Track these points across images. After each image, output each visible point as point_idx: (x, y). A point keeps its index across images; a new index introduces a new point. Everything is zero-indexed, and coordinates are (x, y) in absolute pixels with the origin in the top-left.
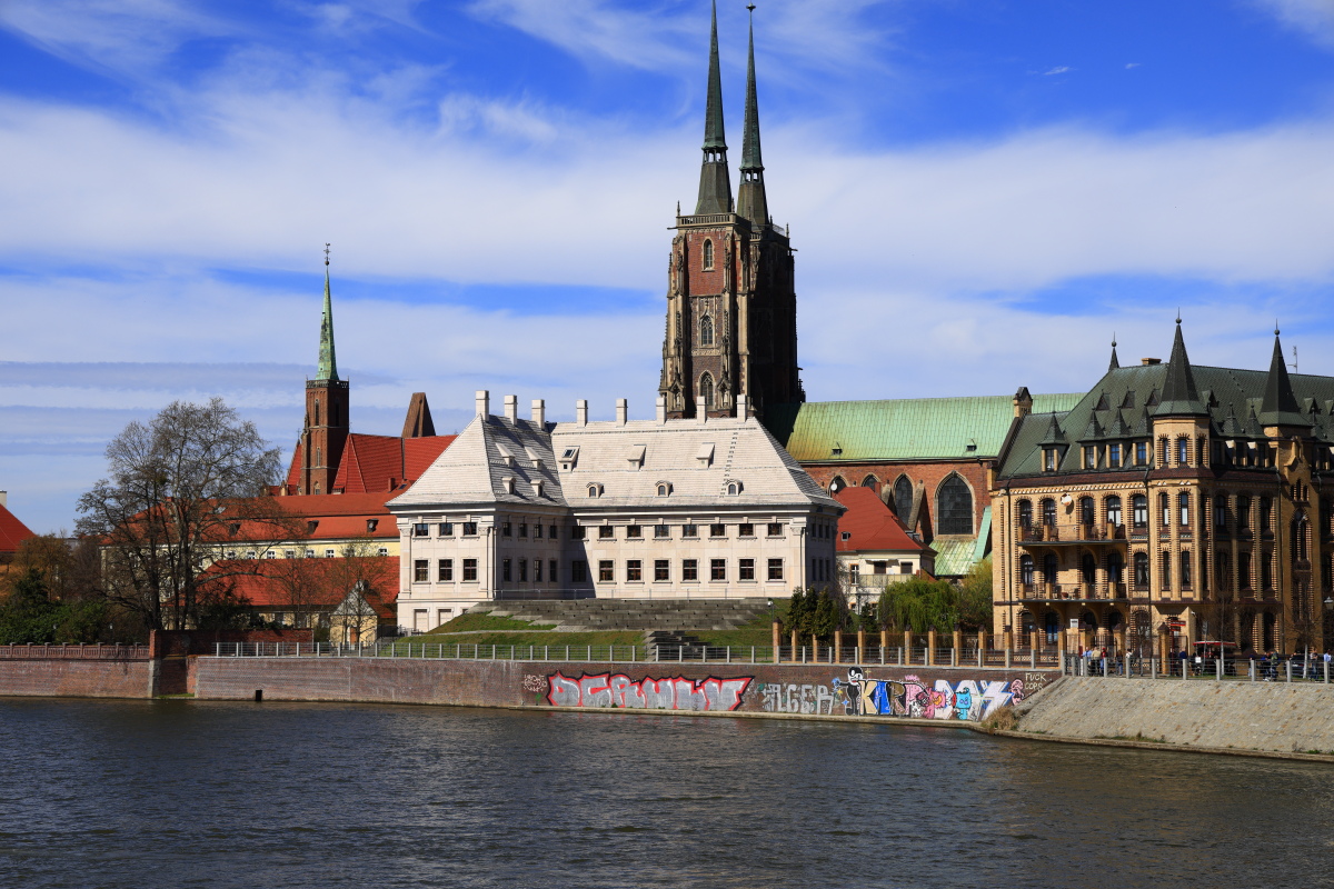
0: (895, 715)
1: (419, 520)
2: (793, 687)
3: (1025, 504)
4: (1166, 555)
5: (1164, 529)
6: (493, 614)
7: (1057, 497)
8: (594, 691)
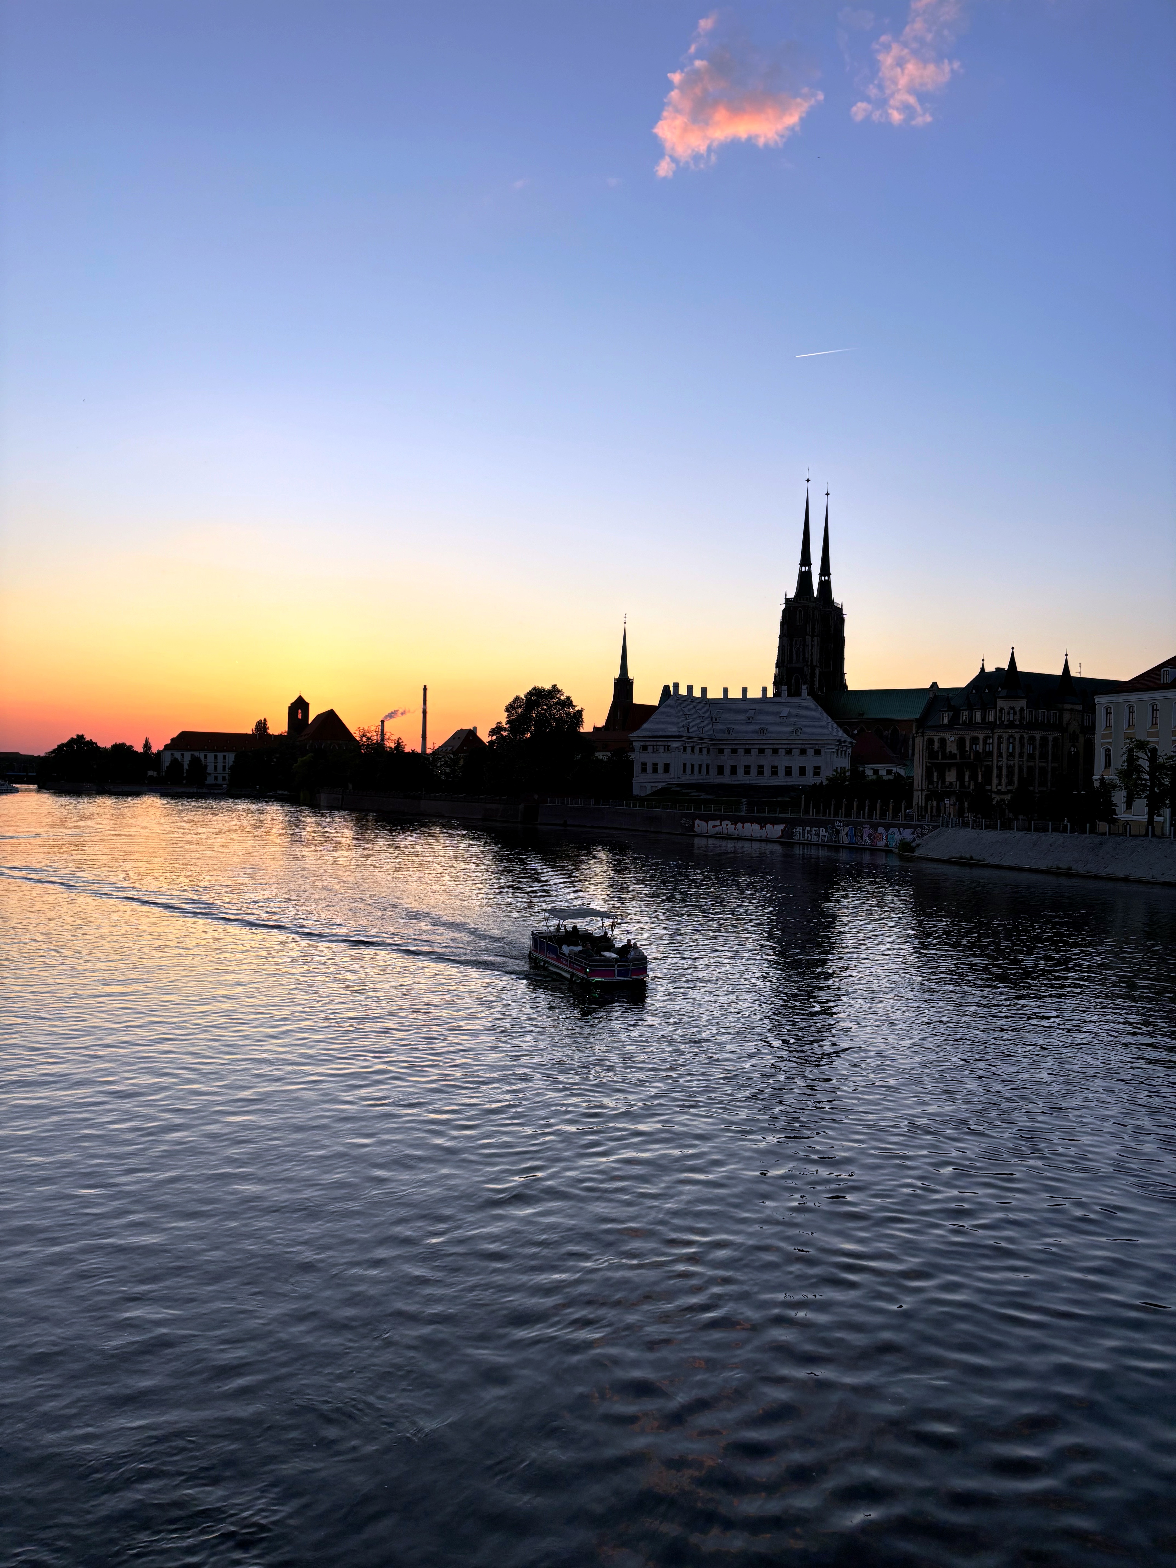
0: (857, 844)
1: (643, 744)
2: (808, 829)
3: (931, 741)
4: (1000, 769)
5: (1000, 754)
6: (674, 789)
7: (947, 737)
8: (714, 827)
